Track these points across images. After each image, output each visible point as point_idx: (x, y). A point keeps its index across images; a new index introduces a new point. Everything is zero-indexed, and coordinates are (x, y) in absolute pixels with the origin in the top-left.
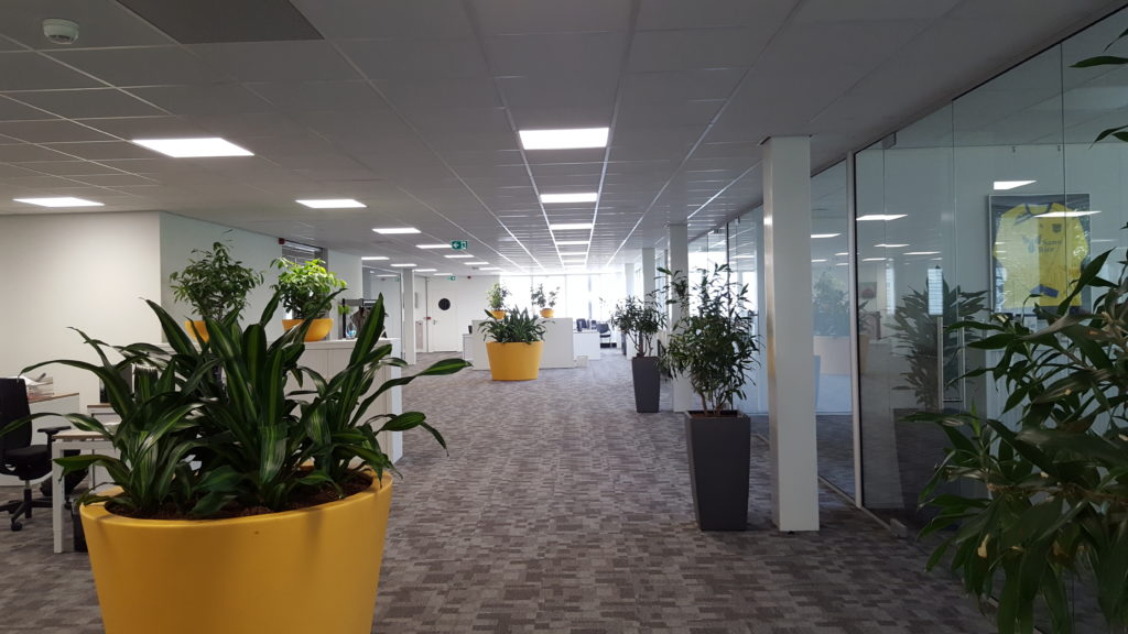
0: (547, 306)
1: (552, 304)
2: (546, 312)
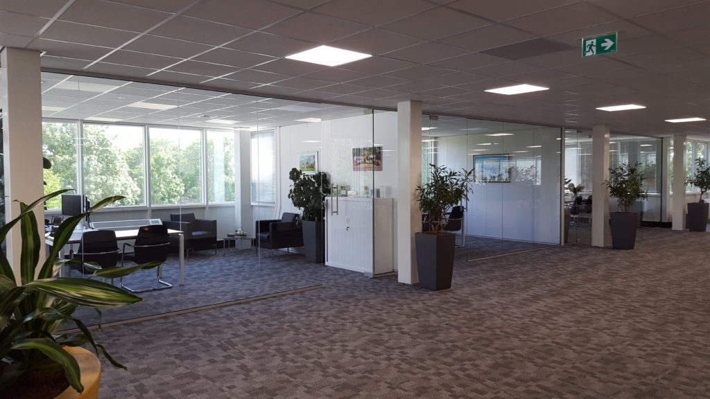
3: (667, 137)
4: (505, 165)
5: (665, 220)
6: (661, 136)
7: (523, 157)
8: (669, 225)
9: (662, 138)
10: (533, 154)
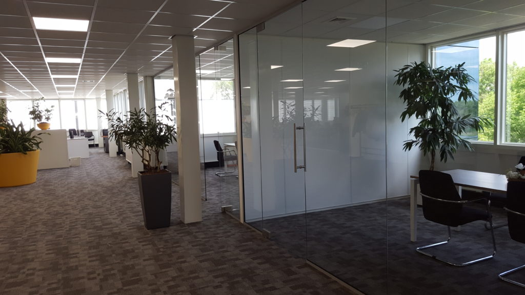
0: (44, 120)
1: (48, 119)
2: (42, 125)
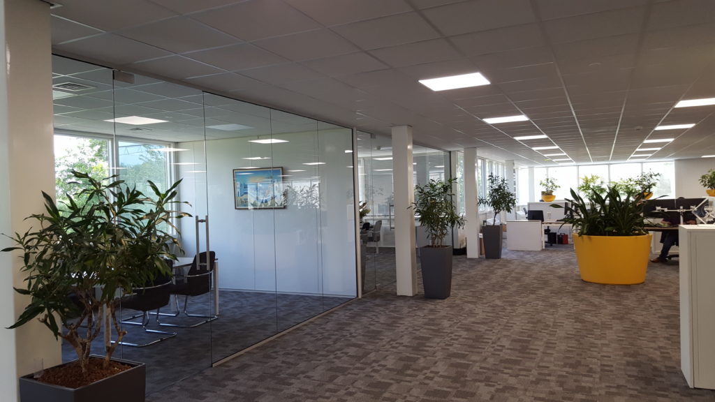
3: (454, 151)
4: (280, 187)
5: (457, 246)
6: (449, 150)
7: (299, 177)
8: (463, 251)
9: (450, 152)
10: (309, 173)
